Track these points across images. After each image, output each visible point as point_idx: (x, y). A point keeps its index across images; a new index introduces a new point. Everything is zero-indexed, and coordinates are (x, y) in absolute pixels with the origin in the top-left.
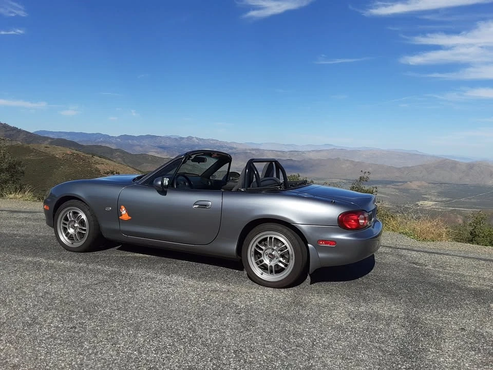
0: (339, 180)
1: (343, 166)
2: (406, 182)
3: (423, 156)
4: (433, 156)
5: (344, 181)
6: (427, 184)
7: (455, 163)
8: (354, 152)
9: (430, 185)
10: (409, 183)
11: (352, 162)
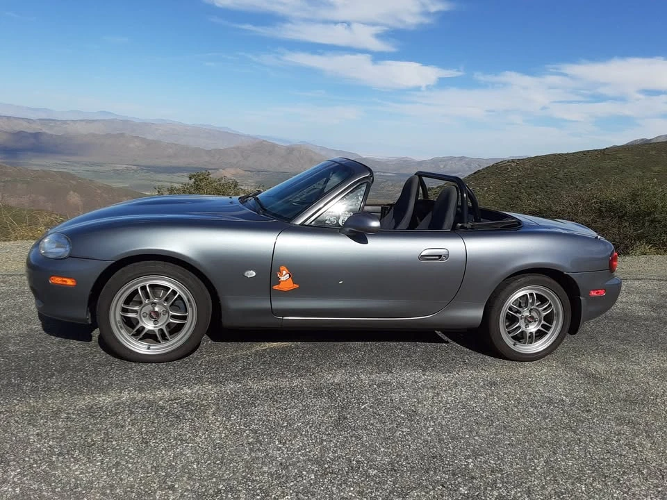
0: (125, 166)
1: (131, 145)
2: (218, 169)
3: (238, 135)
4: (248, 136)
5: (133, 167)
6: (243, 172)
7: (274, 146)
8: (145, 125)
9: (247, 173)
10: (221, 170)
11: (143, 140)
